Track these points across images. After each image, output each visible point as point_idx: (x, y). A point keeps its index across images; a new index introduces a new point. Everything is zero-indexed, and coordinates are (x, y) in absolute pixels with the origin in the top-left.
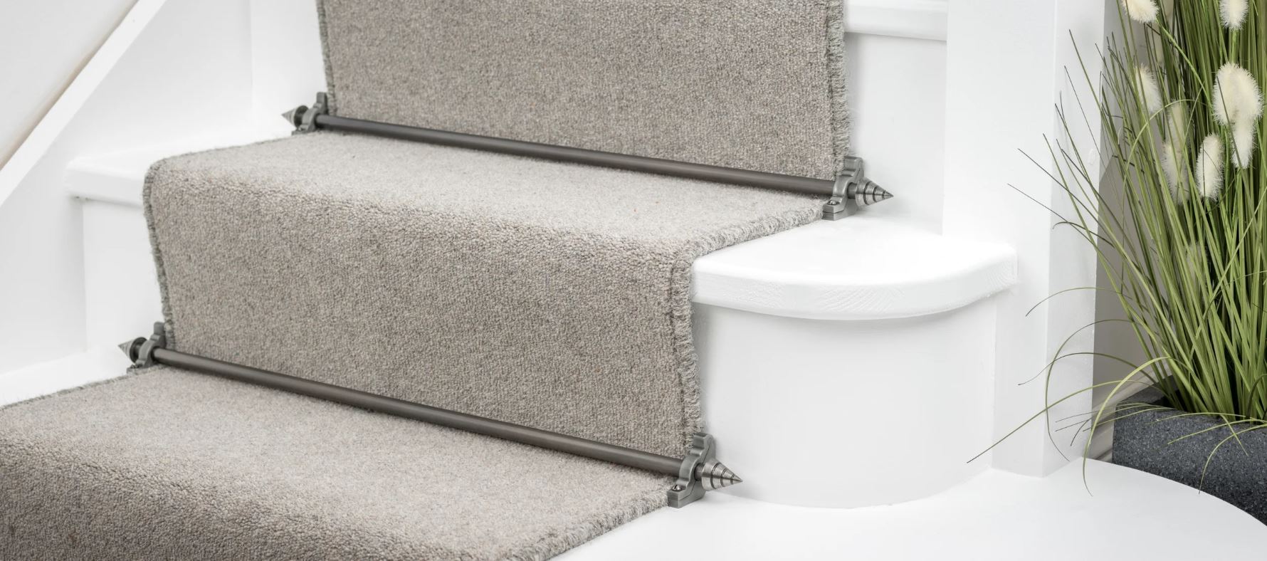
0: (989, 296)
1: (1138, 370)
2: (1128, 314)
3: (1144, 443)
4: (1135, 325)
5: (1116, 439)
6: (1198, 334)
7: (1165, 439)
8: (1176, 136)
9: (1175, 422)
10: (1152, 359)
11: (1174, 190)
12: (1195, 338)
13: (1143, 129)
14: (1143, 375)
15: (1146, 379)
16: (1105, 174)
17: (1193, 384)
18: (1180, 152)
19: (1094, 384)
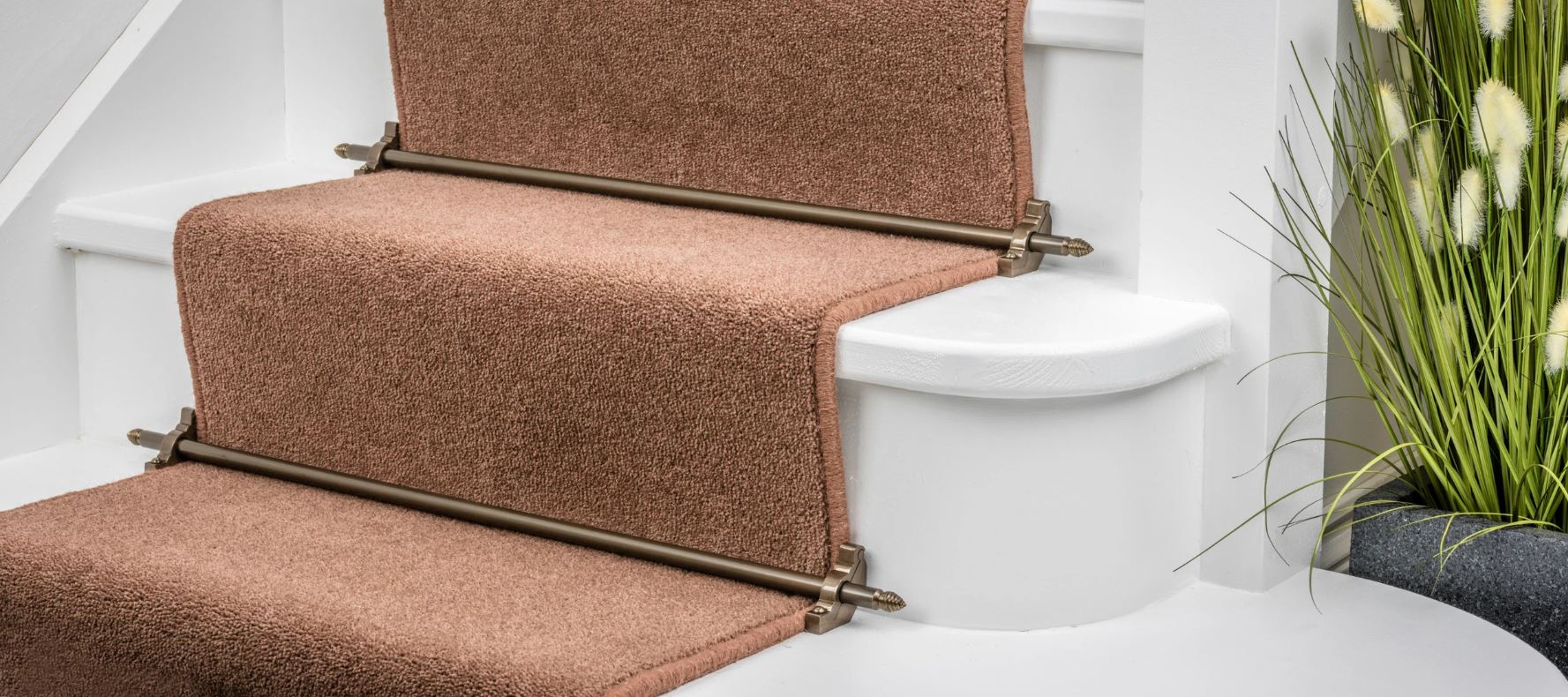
0: (1195, 368)
1: (1380, 458)
2: (1370, 391)
3: (1389, 549)
4: (1379, 403)
5: (1354, 544)
6: (1455, 416)
7: (1415, 543)
8: (1426, 171)
9: (1427, 522)
10: (1398, 444)
11: (1425, 237)
12: (1451, 422)
13: (1384, 154)
14: (1386, 464)
15: (1390, 470)
16: (1338, 216)
17: (1449, 477)
18: (1431, 190)
19: (1325, 477)
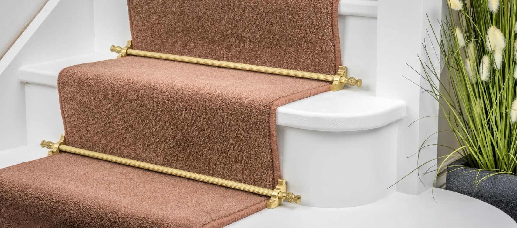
0: (395, 122)
1: (456, 151)
2: (453, 129)
3: (459, 181)
4: (455, 133)
5: (447, 179)
6: (480, 137)
7: (467, 179)
8: (471, 56)
9: (471, 172)
10: (462, 147)
11: (471, 78)
12: (479, 139)
13: (457, 51)
14: (458, 153)
15: (459, 155)
16: (442, 72)
17: (479, 158)
18: (473, 62)
19: (437, 157)
